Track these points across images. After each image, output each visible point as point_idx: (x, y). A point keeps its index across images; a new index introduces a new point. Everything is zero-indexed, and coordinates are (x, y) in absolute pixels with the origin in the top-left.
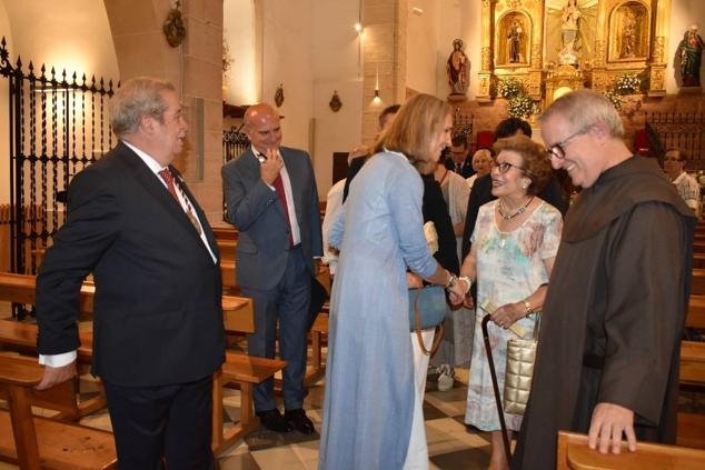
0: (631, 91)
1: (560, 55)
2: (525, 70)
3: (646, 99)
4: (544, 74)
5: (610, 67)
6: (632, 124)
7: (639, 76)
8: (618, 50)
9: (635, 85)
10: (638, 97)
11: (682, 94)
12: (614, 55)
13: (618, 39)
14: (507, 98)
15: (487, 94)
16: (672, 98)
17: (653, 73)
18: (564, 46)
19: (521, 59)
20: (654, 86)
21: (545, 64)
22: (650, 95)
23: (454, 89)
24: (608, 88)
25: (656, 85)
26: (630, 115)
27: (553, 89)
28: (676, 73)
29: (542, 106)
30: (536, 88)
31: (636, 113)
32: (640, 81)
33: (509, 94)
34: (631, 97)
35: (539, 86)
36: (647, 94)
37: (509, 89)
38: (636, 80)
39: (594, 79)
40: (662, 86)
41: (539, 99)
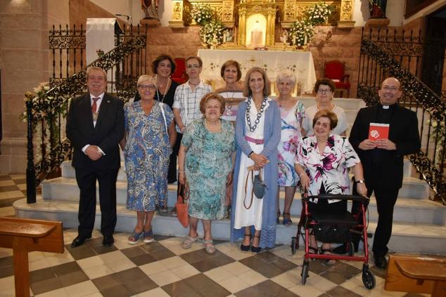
0: (319, 21)
3: (337, 30)
6: (321, 55)
7: (329, 8)
9: (325, 16)
10: (328, 28)
11: (370, 27)
14: (200, 24)
15: (181, 20)
17: (343, 4)
20: (343, 17)
22: (340, 26)
23: (147, 14)
24: (299, 18)
25: (346, 16)
26: (320, 46)
27: (246, 16)
28: (362, 6)
29: (235, 34)
30: (229, 14)
31: (325, 45)
32: (330, 12)
33: (202, 19)
34: (321, 27)
35: (232, 13)
36: (336, 25)
37: (203, 15)
38: (327, 11)
39: (286, 8)
40: (351, 17)
41: (232, 26)
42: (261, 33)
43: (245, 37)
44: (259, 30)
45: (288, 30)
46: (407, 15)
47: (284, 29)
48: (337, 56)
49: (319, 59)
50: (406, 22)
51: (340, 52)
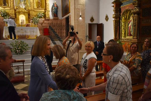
0: (41, 17)
1: (20, 5)
2: (9, 8)
3: (45, 20)
4: (15, 10)
5: (35, 10)
7: (43, 14)
8: (36, 6)
9: (42, 16)
10: (43, 19)
11: (54, 19)
12: (35, 7)
13: (36, 3)
14: (3, 17)
16: (51, 20)
17: (47, 13)
18: (21, 3)
19: (7, 5)
20: (47, 16)
21: (15, 7)
22: (46, 19)
24: (35, 16)
25: (48, 16)
26: (42, 24)
27: (19, 15)
28: (52, 13)
29: (16, 20)
30: (13, 14)
31: (43, 23)
32: (43, 15)
33: (4, 15)
34: (41, 19)
35: (14, 14)
36: (45, 18)
37: (4, 14)
38: (42, 14)
39: (31, 13)
40: (49, 16)
41: (14, 18)
42: (24, 20)
43: (19, 21)
44: (23, 19)
45: (32, 19)
46: (63, 16)
47: (31, 19)
48: (47, 26)
49: (42, 27)
50: (63, 18)
51: (47, 25)
